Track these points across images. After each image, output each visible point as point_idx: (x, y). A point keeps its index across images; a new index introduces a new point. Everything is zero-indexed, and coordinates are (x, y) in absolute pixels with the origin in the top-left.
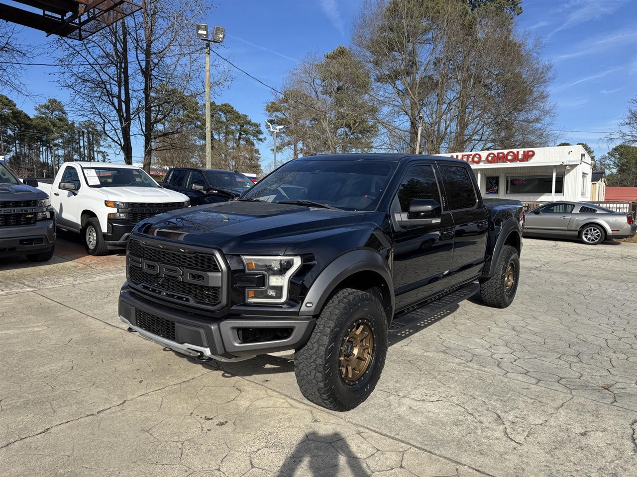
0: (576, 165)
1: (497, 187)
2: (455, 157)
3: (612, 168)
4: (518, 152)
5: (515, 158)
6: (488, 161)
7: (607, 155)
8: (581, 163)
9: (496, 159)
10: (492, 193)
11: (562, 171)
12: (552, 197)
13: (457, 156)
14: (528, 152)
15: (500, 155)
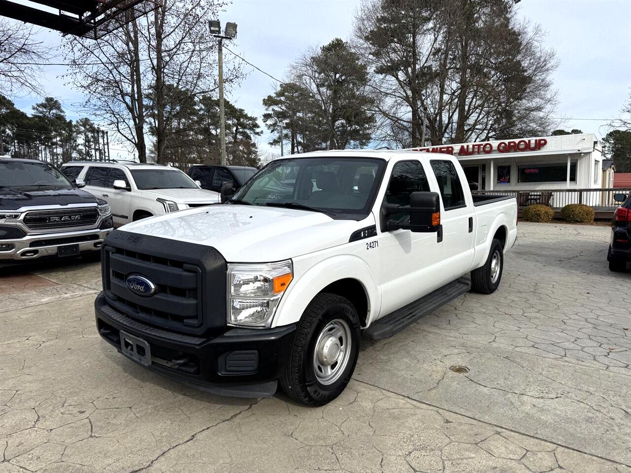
0: (589, 153)
1: (508, 177)
2: (466, 147)
4: (529, 141)
5: (528, 147)
6: (499, 150)
8: (594, 151)
9: (508, 148)
10: (504, 182)
11: (576, 159)
12: (567, 185)
13: (468, 146)
14: (540, 140)
15: (512, 144)
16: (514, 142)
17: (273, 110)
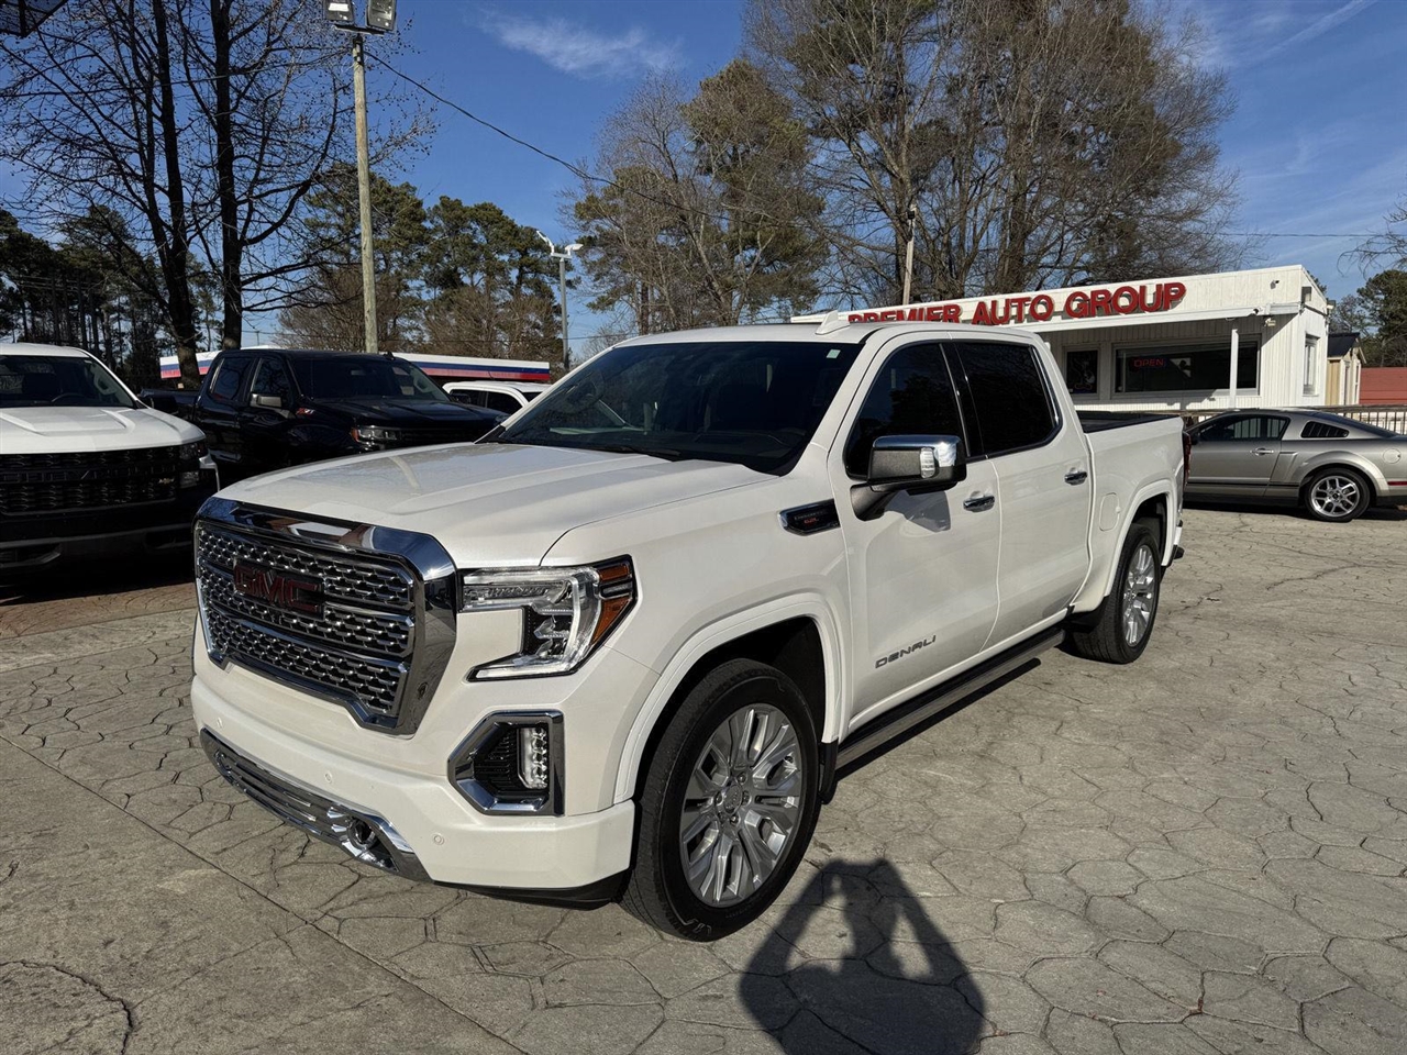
0: (1291, 316)
1: (1093, 377)
2: (989, 306)
3: (1369, 324)
4: (1143, 289)
5: (1138, 304)
6: (1068, 313)
7: (1356, 295)
8: (1301, 312)
9: (1090, 307)
10: (1082, 391)
11: (1256, 330)
12: (1229, 399)
13: (994, 303)
14: (1168, 286)
15: (1100, 296)
16: (1105, 292)
17: (598, 228)
